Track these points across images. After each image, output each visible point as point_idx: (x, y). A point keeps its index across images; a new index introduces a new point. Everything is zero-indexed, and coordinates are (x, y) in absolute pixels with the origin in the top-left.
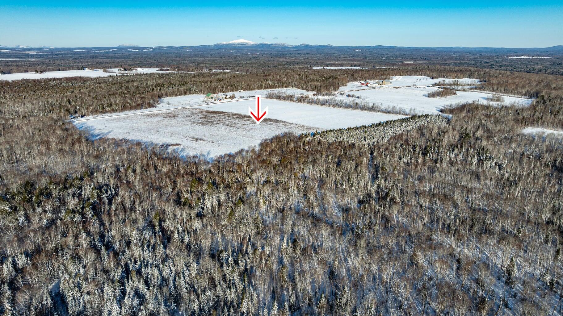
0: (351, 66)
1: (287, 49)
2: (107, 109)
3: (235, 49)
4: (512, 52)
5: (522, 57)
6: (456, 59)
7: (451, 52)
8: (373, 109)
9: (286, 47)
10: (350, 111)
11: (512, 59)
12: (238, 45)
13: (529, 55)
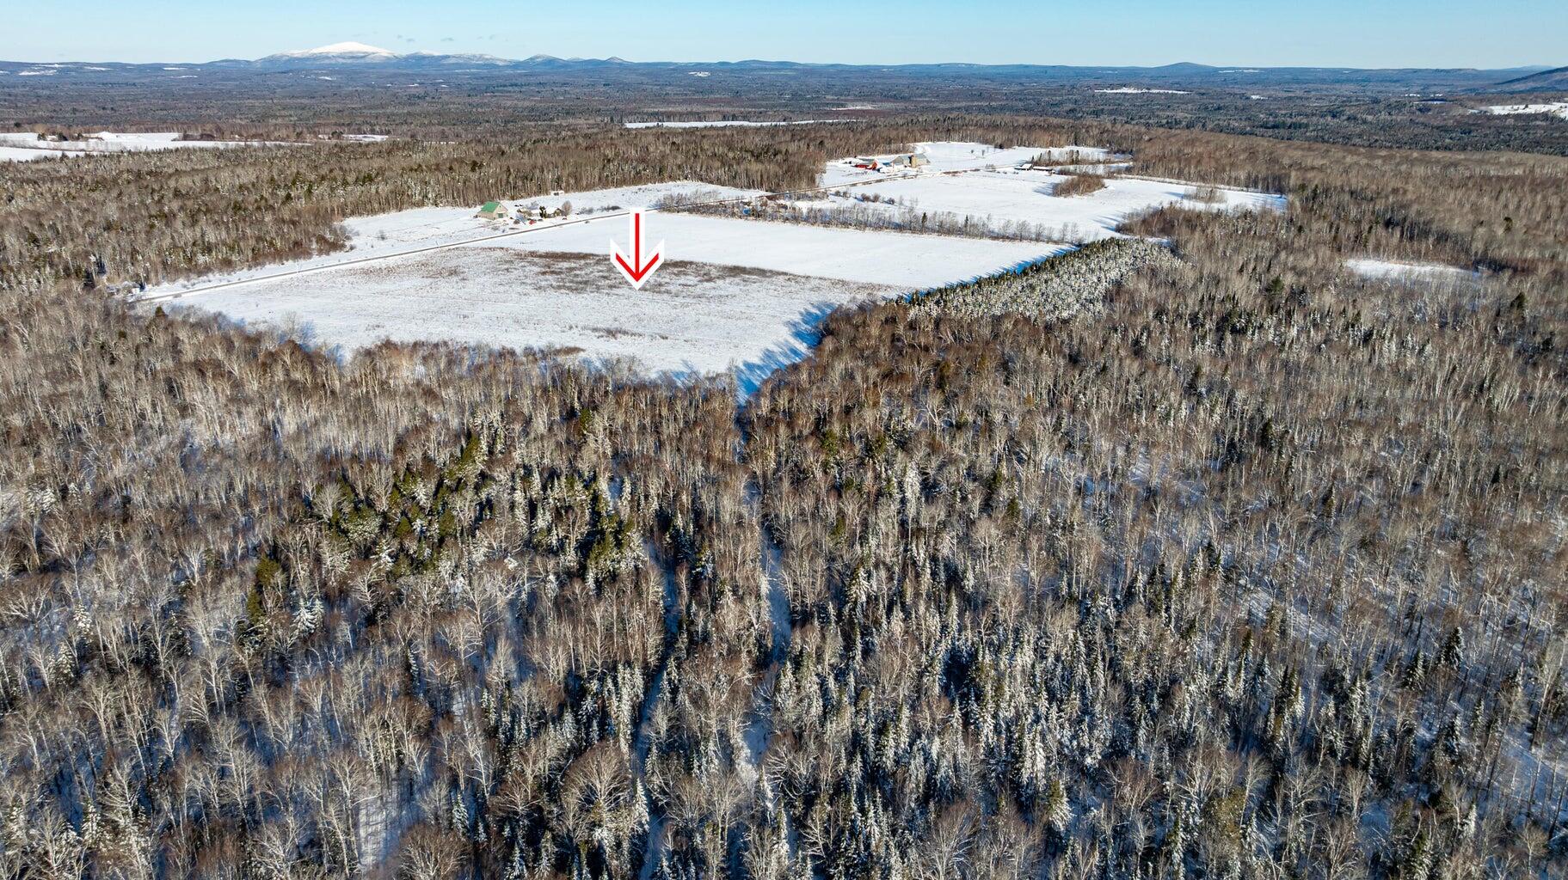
0: (724, 118)
1: (496, 73)
2: (202, 259)
3: (339, 72)
4: (1089, 76)
5: (1125, 90)
6: (972, 97)
7: (944, 78)
8: (967, 230)
9: (491, 65)
10: (907, 238)
11: (1106, 94)
12: (341, 61)
13: (1138, 86)
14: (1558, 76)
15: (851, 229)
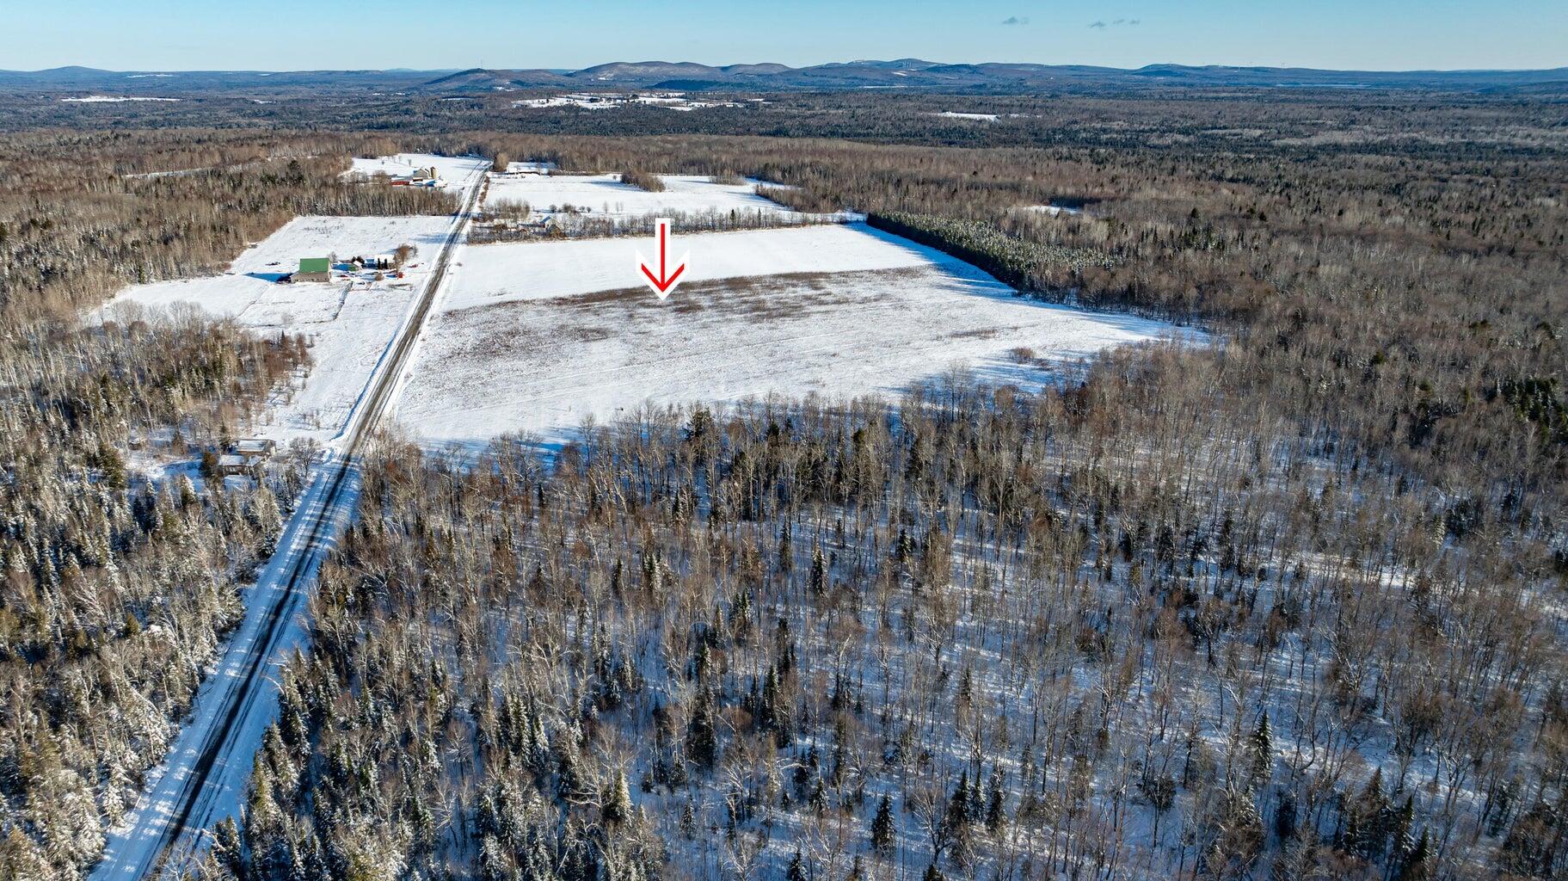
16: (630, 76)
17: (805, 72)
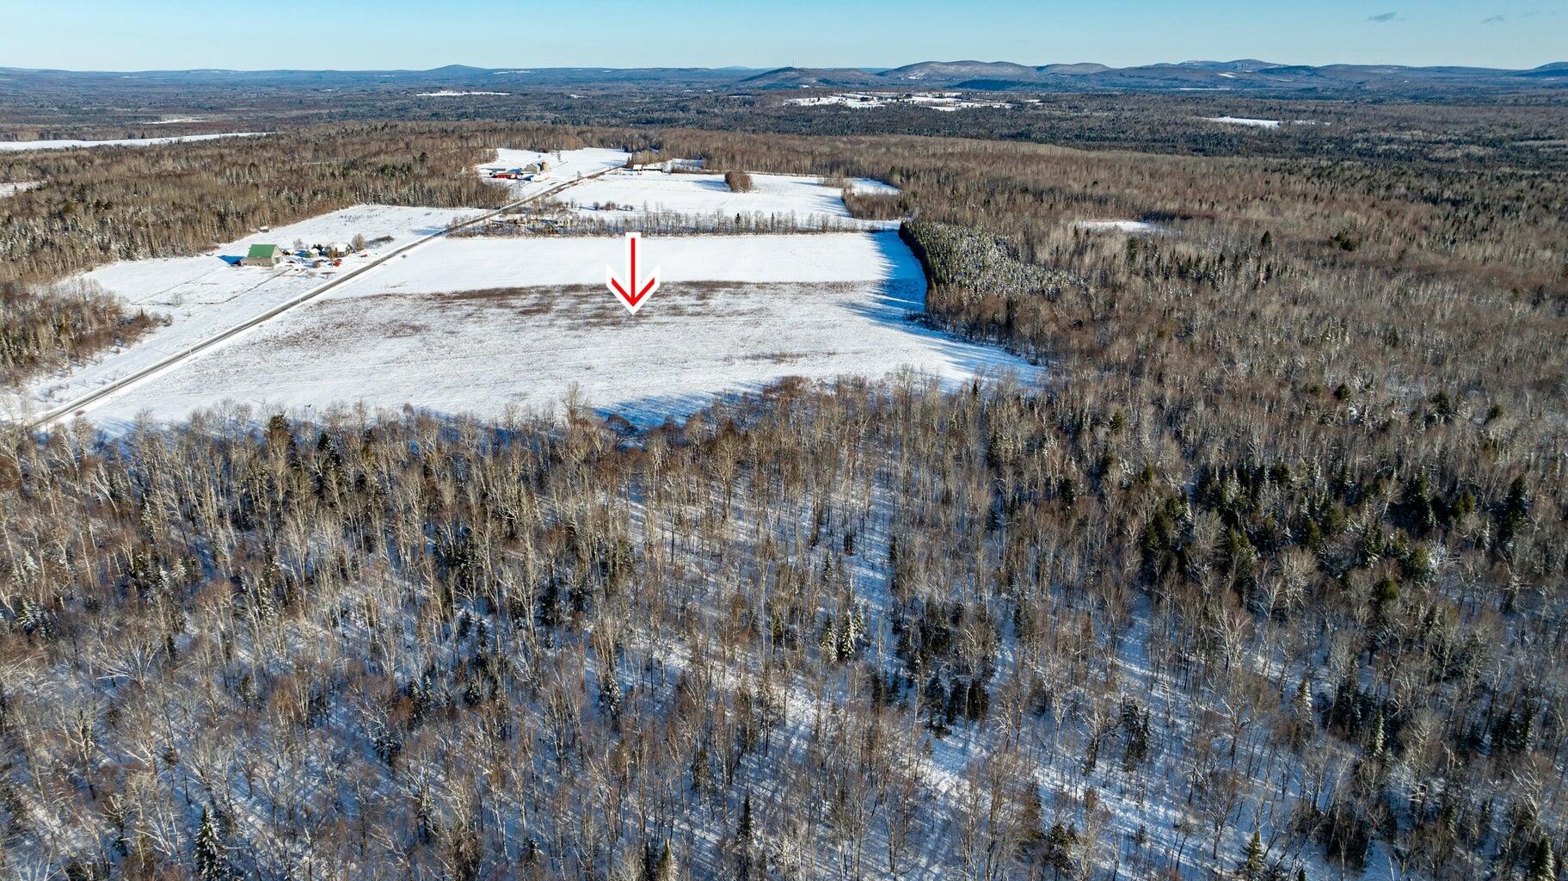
14: (782, 76)
15: (669, 237)
16: (941, 75)
17: (1121, 73)
